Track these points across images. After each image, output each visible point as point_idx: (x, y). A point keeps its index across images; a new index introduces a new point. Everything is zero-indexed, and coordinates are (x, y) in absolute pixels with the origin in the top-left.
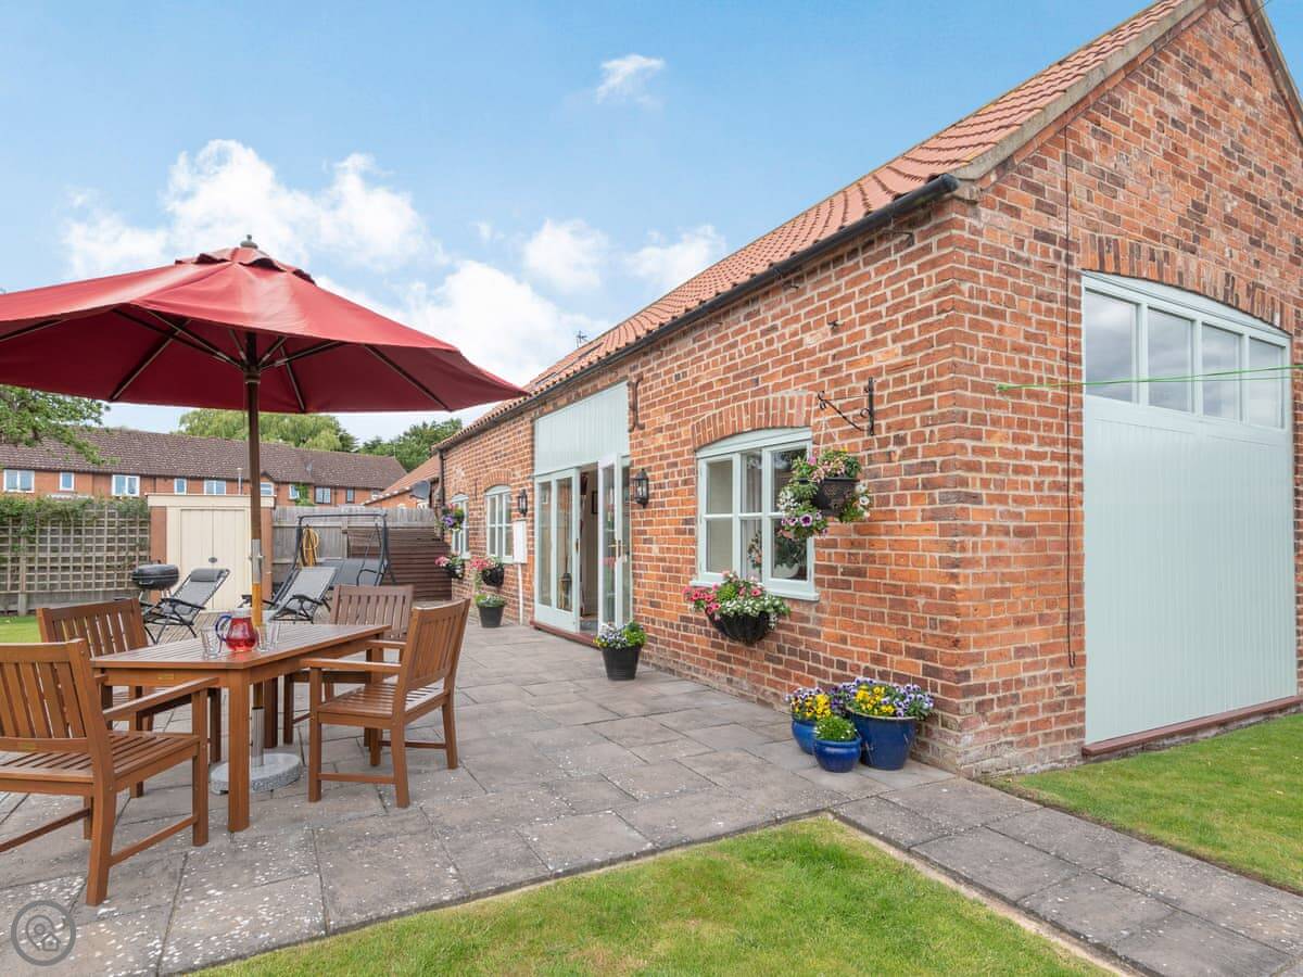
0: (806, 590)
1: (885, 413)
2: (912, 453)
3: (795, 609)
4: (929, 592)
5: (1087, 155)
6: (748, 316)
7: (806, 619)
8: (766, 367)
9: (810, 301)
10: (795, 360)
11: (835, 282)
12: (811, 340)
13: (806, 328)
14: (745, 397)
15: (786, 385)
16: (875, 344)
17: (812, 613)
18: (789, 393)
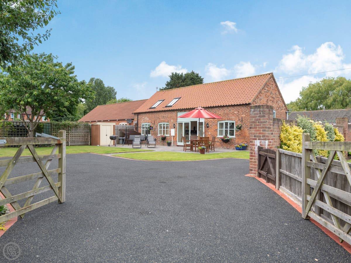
0: (234, 137)
1: (244, 121)
2: (246, 124)
3: (233, 139)
4: (247, 136)
5: (259, 97)
6: (227, 108)
7: (234, 140)
8: (229, 114)
9: (235, 109)
10: (233, 114)
11: (238, 107)
12: (235, 112)
13: (235, 111)
14: (226, 116)
15: (232, 116)
16: (242, 114)
17: (235, 139)
18: (233, 117)
